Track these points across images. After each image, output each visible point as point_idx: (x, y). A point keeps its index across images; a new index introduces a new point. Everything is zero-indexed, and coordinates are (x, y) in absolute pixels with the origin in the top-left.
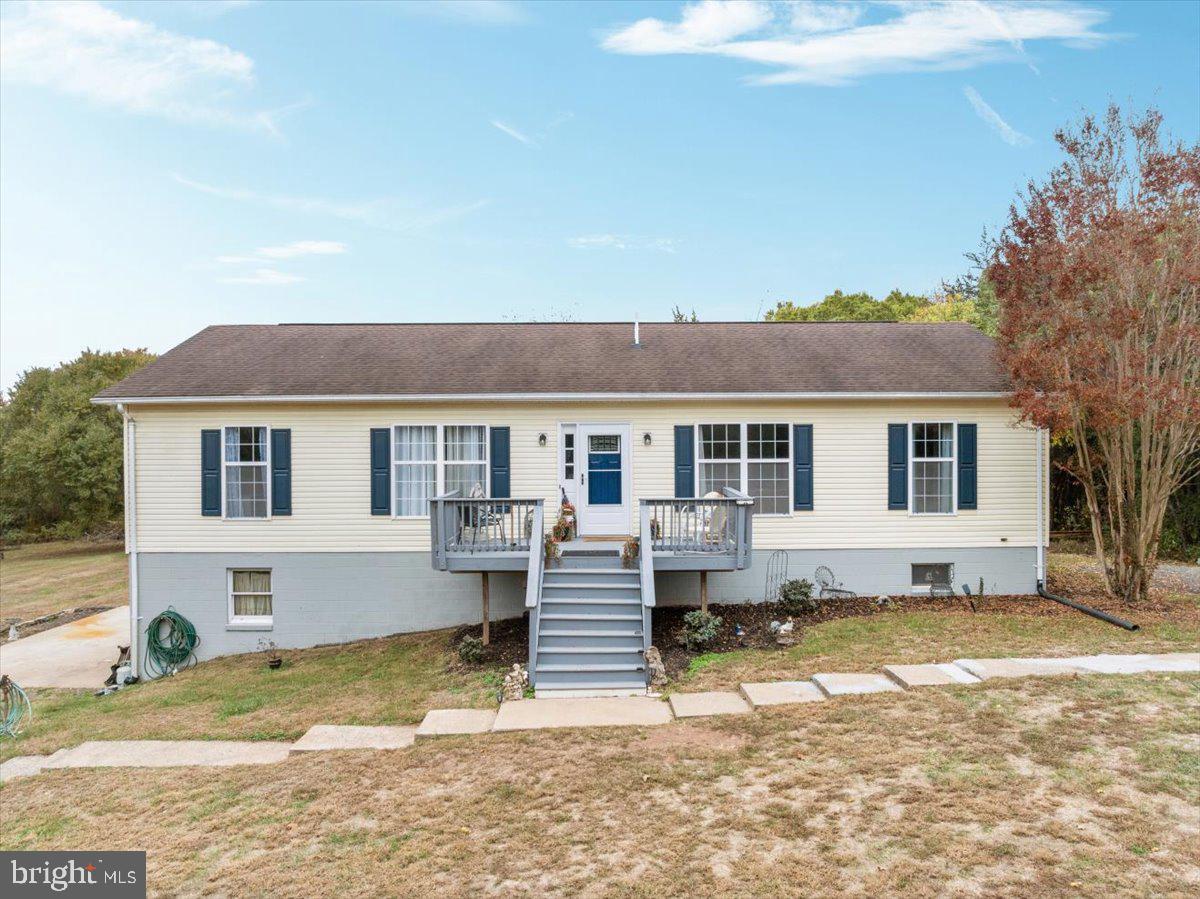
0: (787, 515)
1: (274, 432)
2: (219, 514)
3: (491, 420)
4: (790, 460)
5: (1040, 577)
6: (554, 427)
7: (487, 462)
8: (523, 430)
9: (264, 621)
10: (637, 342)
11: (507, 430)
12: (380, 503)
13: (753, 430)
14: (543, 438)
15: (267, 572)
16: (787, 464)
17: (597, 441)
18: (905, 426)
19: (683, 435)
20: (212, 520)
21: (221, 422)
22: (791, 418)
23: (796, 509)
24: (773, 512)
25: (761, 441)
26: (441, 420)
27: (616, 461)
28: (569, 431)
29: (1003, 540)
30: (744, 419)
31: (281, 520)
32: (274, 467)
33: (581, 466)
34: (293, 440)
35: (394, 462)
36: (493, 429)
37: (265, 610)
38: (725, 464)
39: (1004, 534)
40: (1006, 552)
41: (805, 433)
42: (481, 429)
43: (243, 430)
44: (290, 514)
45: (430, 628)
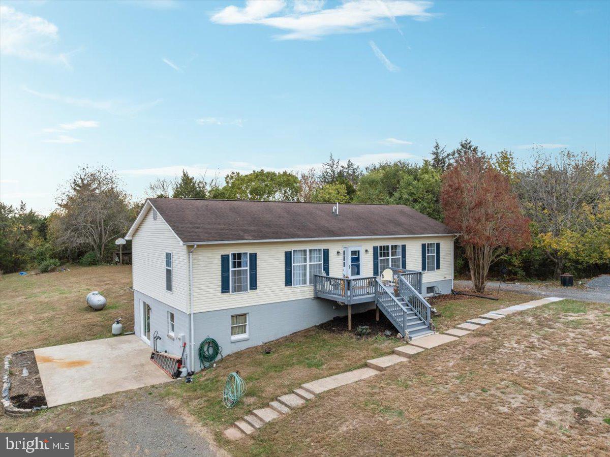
1: (250, 254)
2: (229, 292)
3: (323, 247)
7: (322, 263)
8: (333, 249)
9: (243, 336)
10: (337, 213)
11: (328, 250)
12: (288, 282)
14: (338, 252)
15: (244, 315)
17: (354, 253)
20: (225, 295)
21: (229, 251)
26: (308, 247)
28: (345, 250)
30: (390, 244)
31: (253, 292)
32: (250, 269)
34: (258, 257)
35: (293, 265)
36: (324, 250)
37: (242, 331)
39: (445, 276)
42: (320, 250)
43: (236, 254)
44: (256, 289)
45: (304, 329)
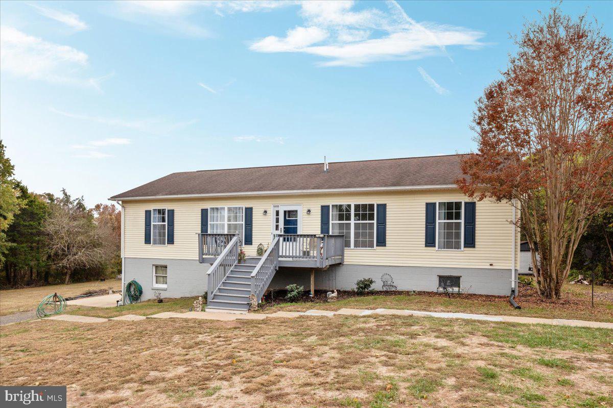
0: (373, 248)
1: (168, 210)
2: (150, 243)
4: (375, 222)
5: (513, 286)
6: (270, 206)
7: (244, 223)
8: (258, 208)
9: (164, 286)
13: (357, 207)
14: (266, 212)
15: (166, 267)
16: (373, 223)
18: (435, 204)
19: (325, 210)
20: (148, 246)
21: (152, 207)
22: (375, 201)
23: (377, 246)
24: (366, 247)
25: (361, 212)
26: (226, 205)
27: (295, 222)
28: (277, 209)
29: (491, 265)
30: (353, 202)
31: (170, 246)
32: (168, 225)
33: (281, 224)
36: (246, 208)
37: (165, 282)
38: (344, 223)
39: (491, 262)
40: (492, 272)
41: (382, 208)
43: (158, 210)
44: (173, 244)
